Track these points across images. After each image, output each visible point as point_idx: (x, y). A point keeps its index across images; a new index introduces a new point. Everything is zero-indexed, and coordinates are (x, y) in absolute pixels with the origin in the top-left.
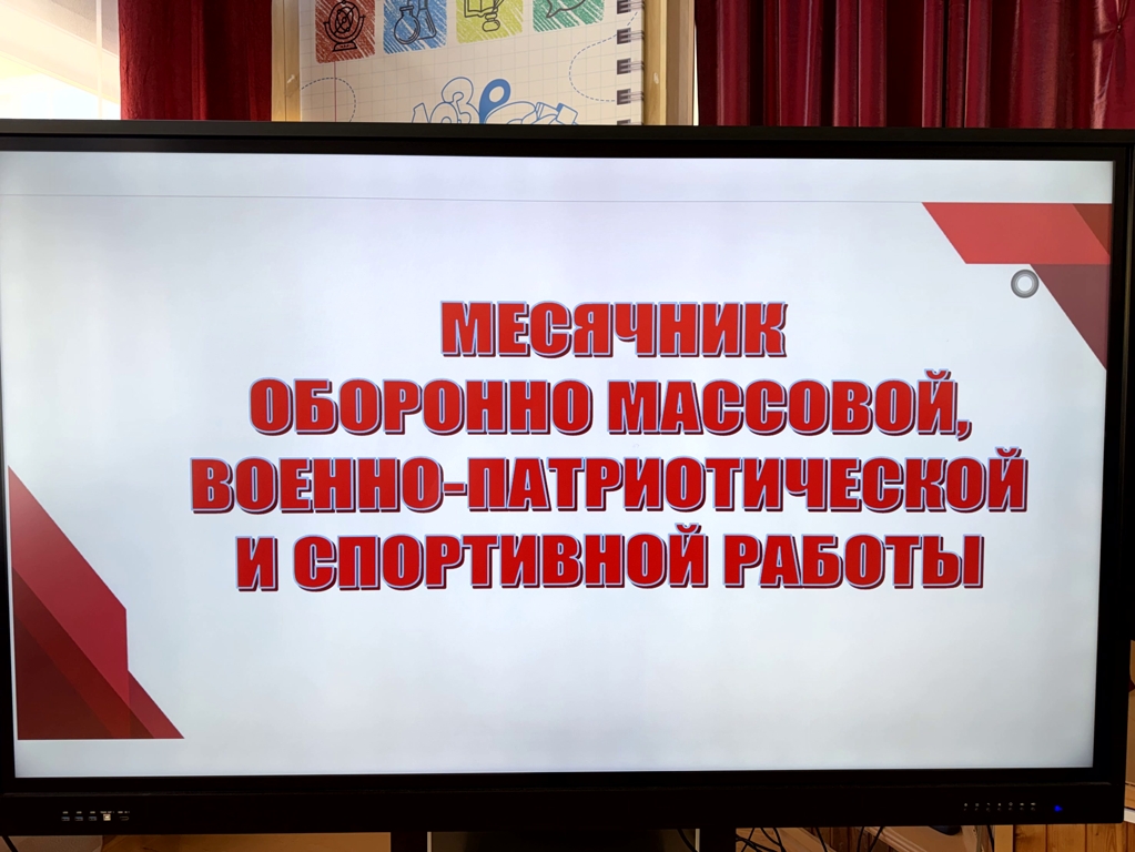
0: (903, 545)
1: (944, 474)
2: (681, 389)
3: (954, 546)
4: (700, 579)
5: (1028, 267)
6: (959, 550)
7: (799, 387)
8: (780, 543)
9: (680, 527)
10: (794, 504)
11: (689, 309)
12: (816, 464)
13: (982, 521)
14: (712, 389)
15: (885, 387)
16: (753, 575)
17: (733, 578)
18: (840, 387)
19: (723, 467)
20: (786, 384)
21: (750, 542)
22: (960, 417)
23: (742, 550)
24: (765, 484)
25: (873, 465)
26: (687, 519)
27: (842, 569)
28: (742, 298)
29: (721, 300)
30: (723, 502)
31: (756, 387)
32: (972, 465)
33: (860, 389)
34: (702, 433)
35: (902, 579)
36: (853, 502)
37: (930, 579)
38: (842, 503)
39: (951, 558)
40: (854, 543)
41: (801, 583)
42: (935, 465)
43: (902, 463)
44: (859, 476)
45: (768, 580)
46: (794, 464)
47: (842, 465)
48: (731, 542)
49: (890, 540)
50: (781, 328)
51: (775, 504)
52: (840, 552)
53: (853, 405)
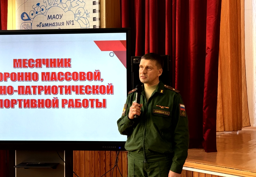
0: (92, 100)
1: (99, 88)
2: (54, 73)
3: (101, 101)
4: (57, 107)
5: (112, 51)
6: (102, 102)
7: (74, 73)
8: (71, 100)
9: (54, 98)
10: (73, 93)
11: (55, 60)
12: (77, 86)
13: (106, 96)
14: (59, 73)
15: (88, 73)
16: (67, 106)
17: (63, 106)
18: (81, 73)
19: (61, 87)
20: (72, 72)
21: (66, 100)
22: (101, 78)
23: (65, 102)
24: (68, 90)
25: (87, 86)
26: (55, 96)
27: (82, 105)
28: (64, 58)
29: (60, 58)
30: (61, 93)
31: (66, 73)
32: (104, 86)
33: (84, 73)
34: (57, 81)
35: (92, 106)
36: (83, 93)
37: (97, 106)
38: (81, 93)
39: (100, 103)
40: (84, 100)
41: (75, 107)
42: (97, 86)
43: (92, 86)
44: (84, 88)
45: (69, 107)
46: (73, 86)
47: (81, 87)
48: (63, 100)
49: (90, 100)
50: (70, 63)
51: (70, 93)
52: (81, 102)
53: (83, 76)
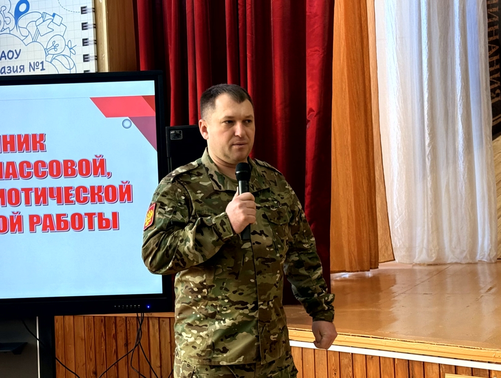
0: (90, 216)
1: (103, 190)
2: (11, 164)
3: (108, 216)
4: (20, 230)
5: (128, 118)
6: (110, 218)
7: (51, 163)
8: (48, 217)
9: (13, 213)
10: (52, 202)
11: (12, 137)
12: (59, 189)
13: (117, 207)
14: (22, 164)
15: (81, 162)
16: (39, 228)
17: (32, 229)
18: (66, 162)
19: (27, 191)
20: (47, 162)
21: (38, 217)
22: (108, 171)
23: (35, 220)
24: (42, 196)
25: (78, 189)
26: (16, 209)
27: (70, 225)
28: (30, 132)
29: (23, 134)
30: (28, 202)
31: (37, 163)
32: (113, 187)
33: (73, 162)
34: (19, 179)
35: (91, 227)
36: (72, 201)
37: (101, 227)
38: (68, 201)
39: (107, 220)
40: (73, 216)
41: (56, 230)
42: (100, 188)
43: (89, 188)
44: (74, 192)
45: (44, 229)
46: (51, 189)
47: (68, 189)
48: (31, 217)
49: (86, 214)
50: (44, 142)
51: (45, 202)
52: (69, 219)
53: (70, 168)
